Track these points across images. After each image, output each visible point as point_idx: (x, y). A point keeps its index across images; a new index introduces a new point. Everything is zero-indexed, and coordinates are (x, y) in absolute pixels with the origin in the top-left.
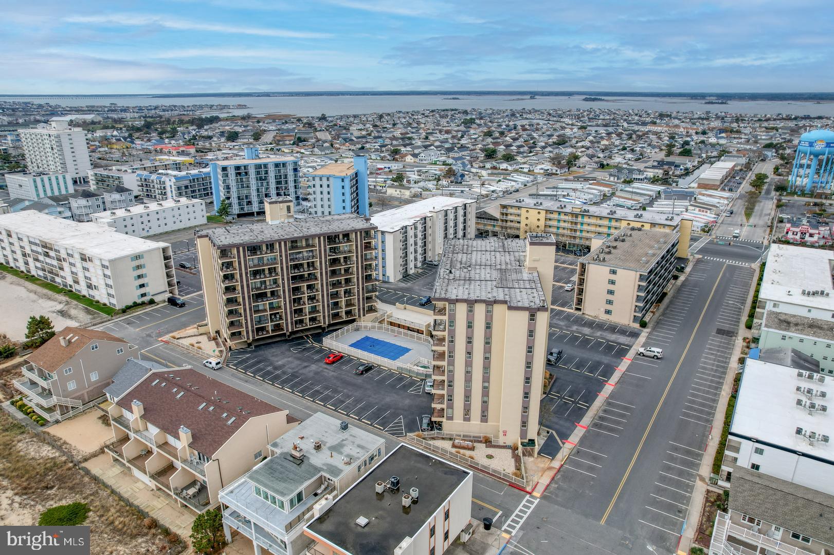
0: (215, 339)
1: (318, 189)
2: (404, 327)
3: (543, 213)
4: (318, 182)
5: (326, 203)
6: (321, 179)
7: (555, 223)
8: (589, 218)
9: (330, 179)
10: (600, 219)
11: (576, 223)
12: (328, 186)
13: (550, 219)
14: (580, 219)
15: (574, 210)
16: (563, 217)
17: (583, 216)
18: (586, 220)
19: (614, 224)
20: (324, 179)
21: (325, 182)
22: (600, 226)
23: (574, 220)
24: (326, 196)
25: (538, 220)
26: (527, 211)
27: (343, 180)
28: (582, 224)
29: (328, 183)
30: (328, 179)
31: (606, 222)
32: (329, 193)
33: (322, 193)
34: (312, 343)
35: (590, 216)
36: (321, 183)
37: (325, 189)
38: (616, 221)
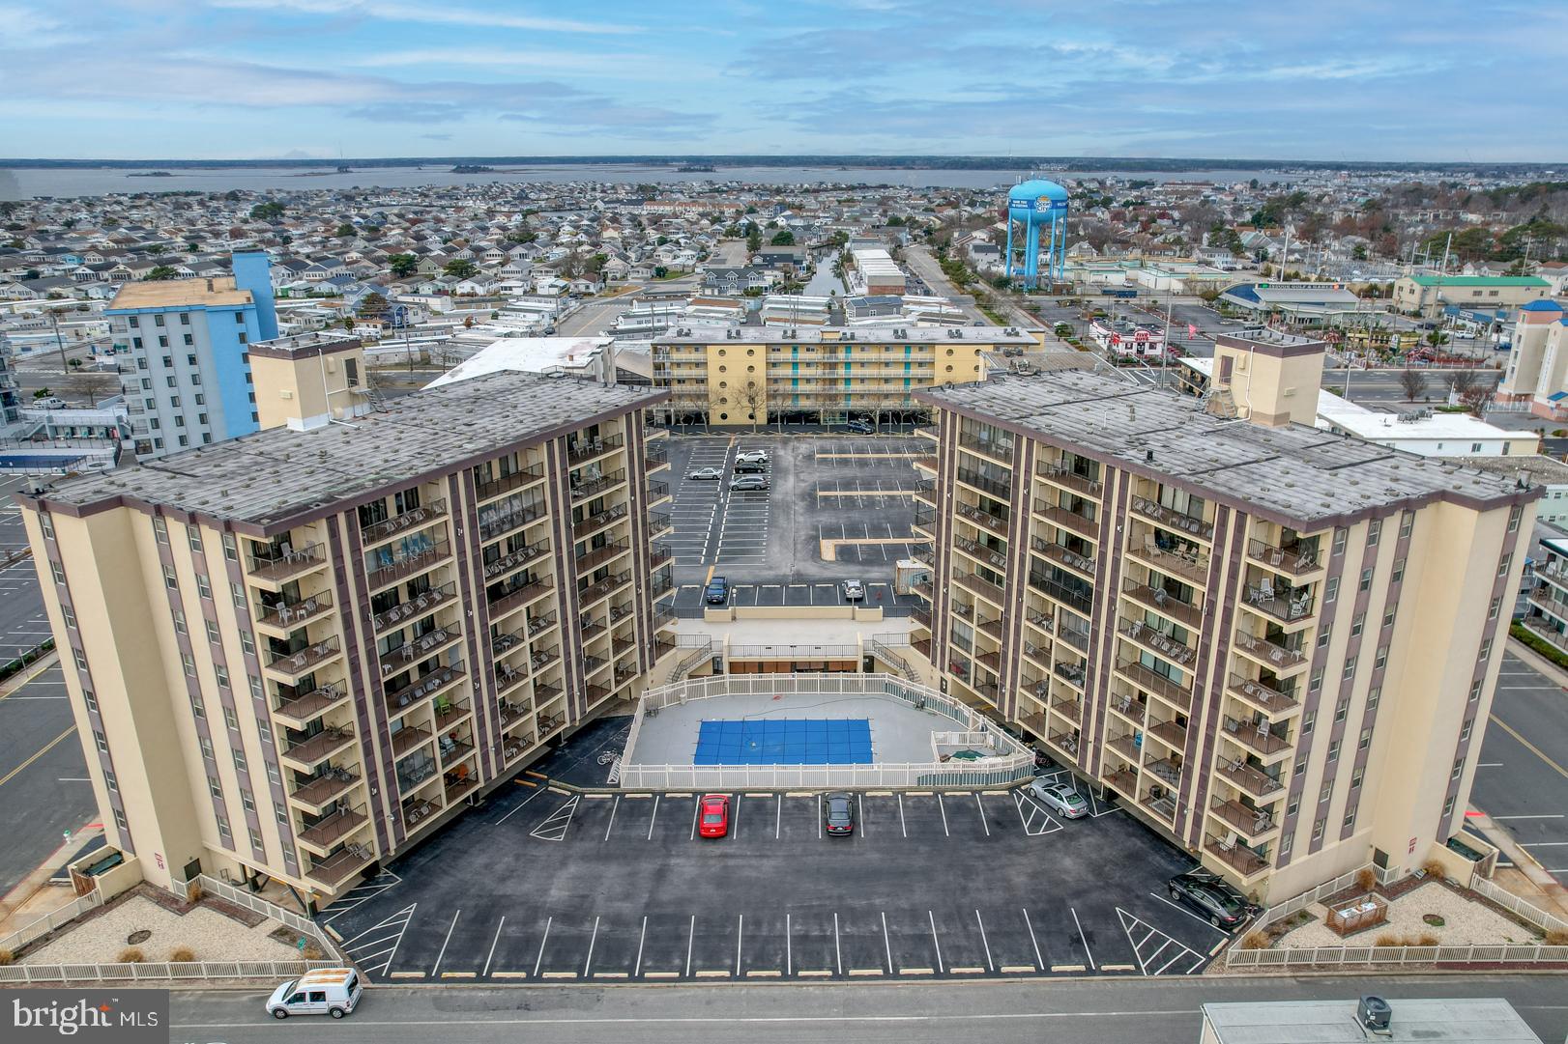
0: (201, 898)
1: (153, 352)
2: (777, 667)
3: (760, 351)
4: (149, 331)
5: (187, 391)
6: (160, 321)
7: (786, 372)
8: (863, 350)
9: (193, 317)
10: (887, 349)
11: (833, 366)
12: (188, 339)
13: (774, 365)
14: (841, 355)
15: (826, 336)
16: (803, 355)
17: (848, 347)
18: (856, 355)
19: (916, 355)
20: (173, 322)
21: (174, 329)
22: (887, 364)
23: (827, 357)
24: (182, 370)
25: (751, 368)
26: (722, 353)
27: (239, 317)
28: (848, 365)
29: (187, 329)
30: (185, 319)
31: (899, 355)
32: (192, 360)
33: (167, 362)
34: (575, 793)
35: (864, 346)
36: (162, 331)
37: (179, 351)
38: (921, 349)
